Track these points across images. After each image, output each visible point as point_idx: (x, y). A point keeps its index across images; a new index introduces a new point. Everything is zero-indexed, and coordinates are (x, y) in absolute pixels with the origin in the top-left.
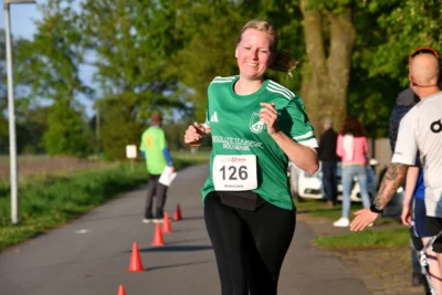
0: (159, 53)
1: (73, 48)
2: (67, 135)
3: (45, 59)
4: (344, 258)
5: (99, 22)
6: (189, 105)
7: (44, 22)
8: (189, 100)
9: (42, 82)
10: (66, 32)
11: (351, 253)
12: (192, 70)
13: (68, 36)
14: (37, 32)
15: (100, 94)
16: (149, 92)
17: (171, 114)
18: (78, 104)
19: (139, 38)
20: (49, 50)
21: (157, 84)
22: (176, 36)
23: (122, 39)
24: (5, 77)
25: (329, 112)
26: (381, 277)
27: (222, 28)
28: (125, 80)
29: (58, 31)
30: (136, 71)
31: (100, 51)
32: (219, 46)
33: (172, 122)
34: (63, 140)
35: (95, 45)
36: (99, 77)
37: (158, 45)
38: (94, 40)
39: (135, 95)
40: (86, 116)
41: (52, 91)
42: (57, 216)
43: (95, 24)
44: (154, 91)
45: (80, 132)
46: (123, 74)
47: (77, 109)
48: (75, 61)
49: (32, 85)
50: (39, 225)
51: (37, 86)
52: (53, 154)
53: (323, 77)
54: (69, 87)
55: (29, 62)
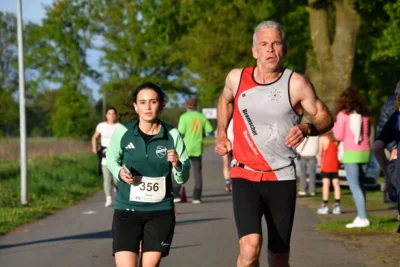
0: (164, 38)
1: (81, 33)
2: (74, 118)
3: (53, 44)
4: (347, 242)
5: (106, 7)
6: (193, 89)
7: (53, 8)
8: (193, 84)
9: (50, 65)
10: (74, 17)
11: (354, 238)
12: (197, 55)
13: (76, 21)
14: (46, 17)
15: (106, 78)
16: (154, 76)
17: (176, 98)
18: (85, 87)
19: (145, 24)
20: (57, 35)
21: (162, 68)
22: (181, 22)
23: (128, 25)
24: (16, 60)
25: (333, 98)
26: (384, 262)
27: (227, 14)
28: (131, 65)
29: (66, 15)
30: (143, 56)
31: (106, 36)
32: (224, 32)
33: (177, 105)
34: (70, 123)
35: (103, 30)
36: (106, 61)
37: (163, 30)
38: (102, 24)
39: (140, 79)
40: (93, 100)
41: (60, 75)
42: (65, 198)
43: (103, 10)
44: (159, 76)
45: (87, 115)
46: (129, 59)
47: (84, 93)
48: (82, 45)
49: (41, 68)
50: (48, 205)
51: (46, 70)
52: (59, 137)
53: (327, 63)
54: (77, 71)
55: (38, 46)
